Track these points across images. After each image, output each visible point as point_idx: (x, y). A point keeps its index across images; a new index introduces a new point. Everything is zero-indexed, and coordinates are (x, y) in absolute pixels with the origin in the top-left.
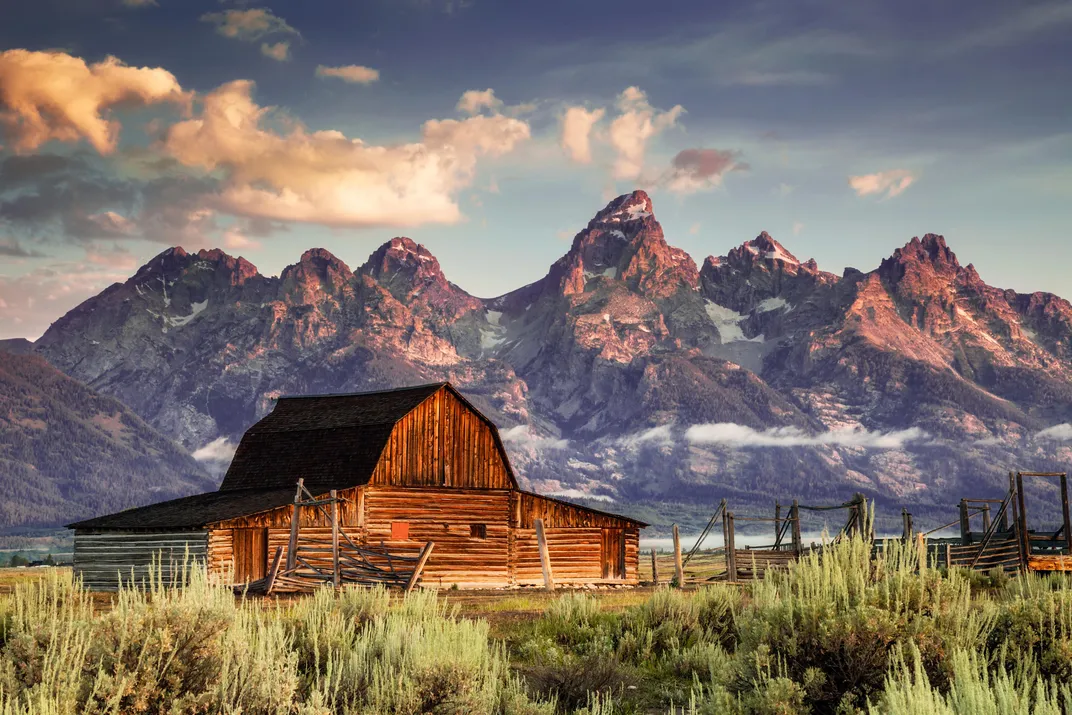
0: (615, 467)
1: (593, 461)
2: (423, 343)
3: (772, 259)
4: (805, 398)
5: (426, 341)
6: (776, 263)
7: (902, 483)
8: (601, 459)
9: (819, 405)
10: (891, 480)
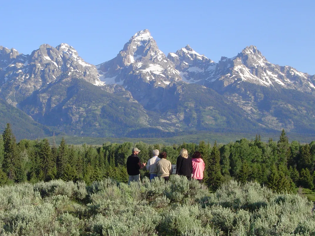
0: (176, 122)
1: (168, 120)
2: (90, 78)
3: (192, 54)
4: (230, 98)
5: (91, 77)
6: (194, 55)
7: (276, 127)
8: (171, 119)
9: (236, 101)
10: (272, 126)
